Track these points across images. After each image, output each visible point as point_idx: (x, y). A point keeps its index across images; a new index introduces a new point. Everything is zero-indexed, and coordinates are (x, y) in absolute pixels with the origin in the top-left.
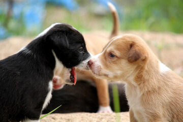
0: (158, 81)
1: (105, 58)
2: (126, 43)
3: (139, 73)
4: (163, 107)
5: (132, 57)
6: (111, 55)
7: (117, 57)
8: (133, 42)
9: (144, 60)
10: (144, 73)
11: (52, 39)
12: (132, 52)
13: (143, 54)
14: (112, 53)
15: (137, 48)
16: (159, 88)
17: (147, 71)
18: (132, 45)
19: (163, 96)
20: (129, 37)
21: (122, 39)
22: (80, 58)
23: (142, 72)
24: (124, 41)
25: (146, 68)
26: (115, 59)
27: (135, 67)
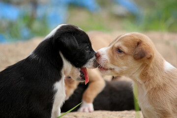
0: (163, 78)
1: (113, 53)
2: (134, 40)
3: (144, 71)
4: (171, 103)
5: (138, 54)
6: (119, 50)
7: (124, 53)
8: (140, 40)
9: (150, 58)
10: (150, 70)
11: (63, 41)
12: (138, 50)
13: (149, 52)
14: (120, 49)
15: (143, 47)
16: (165, 85)
17: (151, 69)
18: (139, 43)
19: (169, 92)
20: (137, 35)
21: (130, 36)
22: (87, 56)
23: (147, 69)
24: (132, 38)
25: (151, 66)
26: (122, 55)
27: (141, 64)
